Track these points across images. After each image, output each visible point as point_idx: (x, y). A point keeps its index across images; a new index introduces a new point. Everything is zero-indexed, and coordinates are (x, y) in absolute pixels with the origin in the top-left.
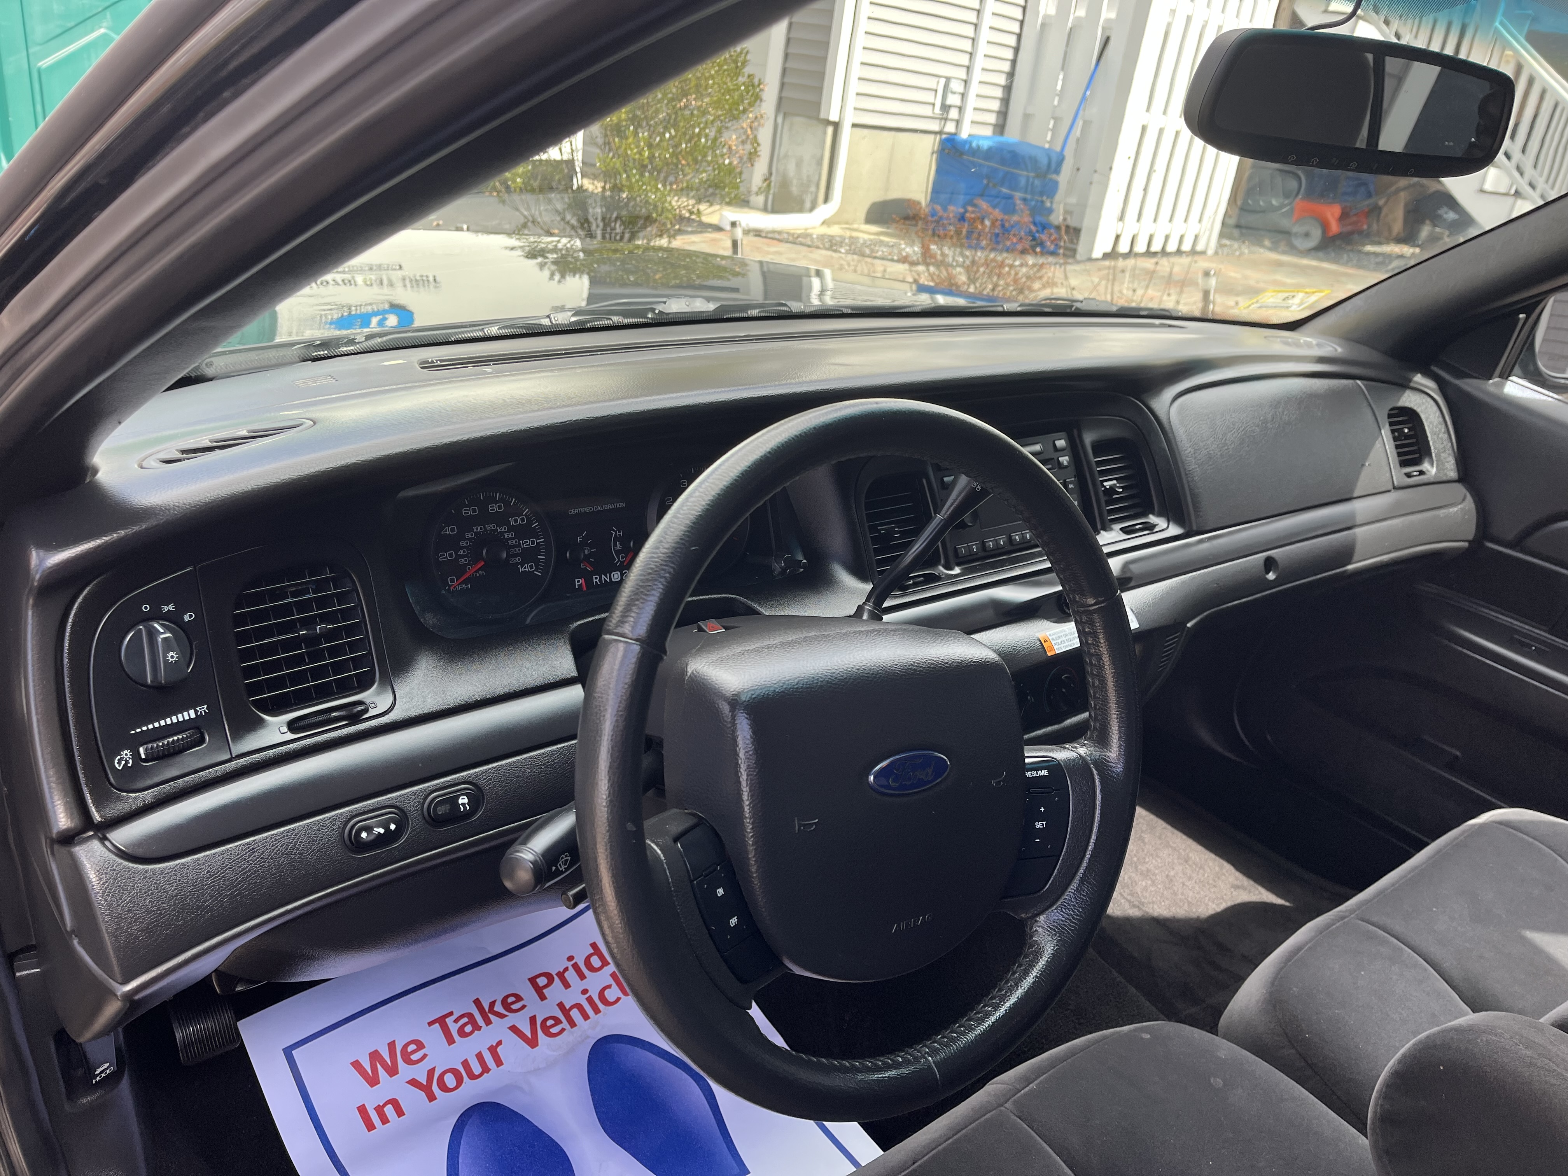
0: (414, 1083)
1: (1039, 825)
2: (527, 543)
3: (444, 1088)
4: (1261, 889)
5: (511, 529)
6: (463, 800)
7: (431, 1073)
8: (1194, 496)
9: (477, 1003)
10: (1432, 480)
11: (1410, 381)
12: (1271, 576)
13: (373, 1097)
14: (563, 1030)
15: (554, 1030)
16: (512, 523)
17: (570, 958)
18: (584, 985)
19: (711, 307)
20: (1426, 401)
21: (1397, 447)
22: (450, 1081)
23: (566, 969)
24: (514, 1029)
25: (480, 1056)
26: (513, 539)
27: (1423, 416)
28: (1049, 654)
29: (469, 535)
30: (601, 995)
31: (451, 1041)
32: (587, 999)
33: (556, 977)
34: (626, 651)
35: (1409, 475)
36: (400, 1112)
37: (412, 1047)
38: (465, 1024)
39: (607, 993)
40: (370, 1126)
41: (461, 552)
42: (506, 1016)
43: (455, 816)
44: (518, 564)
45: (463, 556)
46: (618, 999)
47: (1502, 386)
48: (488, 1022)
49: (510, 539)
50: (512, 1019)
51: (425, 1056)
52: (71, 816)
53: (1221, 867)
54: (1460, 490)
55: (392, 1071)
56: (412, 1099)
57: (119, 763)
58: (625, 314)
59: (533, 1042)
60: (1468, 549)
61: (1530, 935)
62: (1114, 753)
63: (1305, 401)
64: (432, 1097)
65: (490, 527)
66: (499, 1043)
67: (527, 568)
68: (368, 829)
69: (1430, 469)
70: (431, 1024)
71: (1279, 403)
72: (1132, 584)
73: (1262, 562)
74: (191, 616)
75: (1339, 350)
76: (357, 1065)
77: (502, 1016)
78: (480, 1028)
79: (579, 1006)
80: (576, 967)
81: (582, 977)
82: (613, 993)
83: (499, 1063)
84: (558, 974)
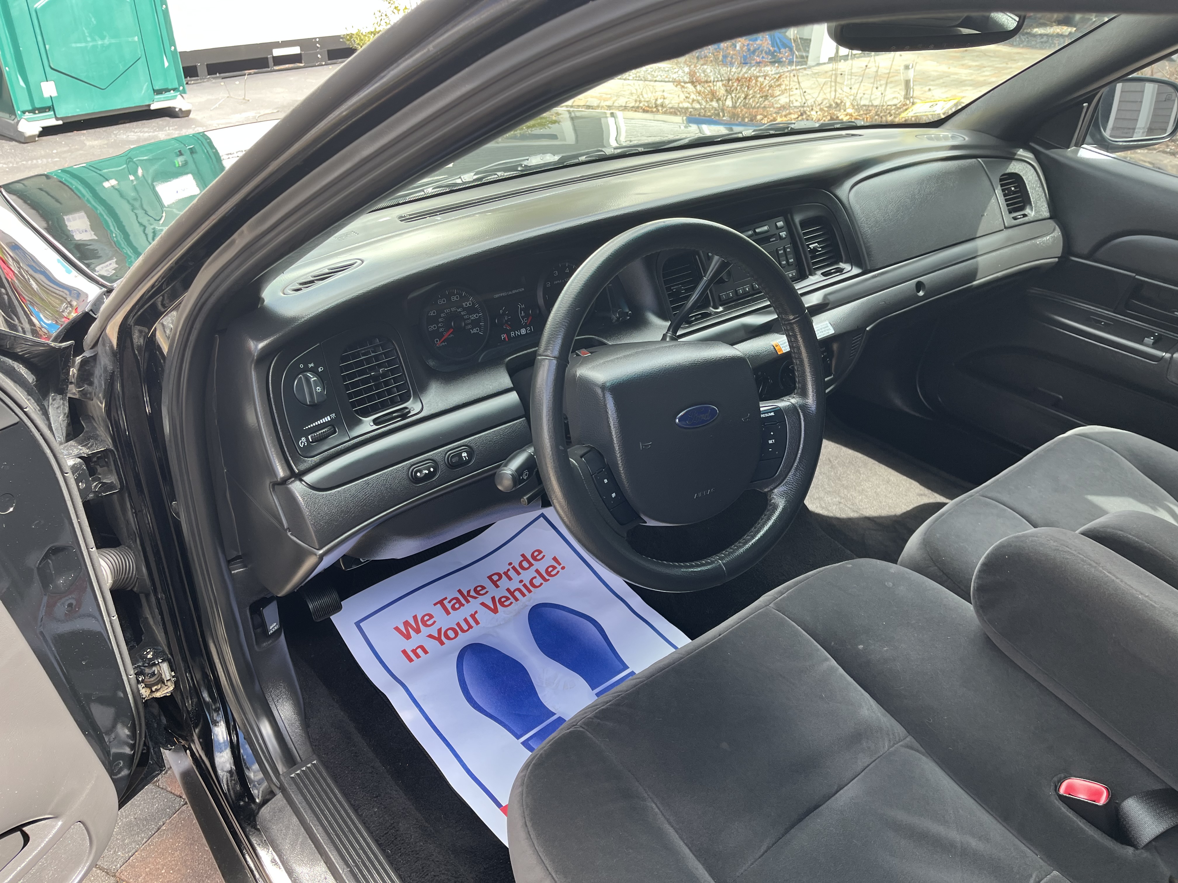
0: (430, 636)
1: (770, 442)
2: (474, 317)
3: (448, 638)
4: (936, 495)
5: (464, 309)
6: (464, 454)
7: (439, 631)
8: (867, 248)
9: (460, 591)
10: (1032, 220)
11: (1015, 154)
12: (921, 293)
13: (409, 645)
14: (511, 603)
15: (506, 603)
16: (465, 306)
17: (510, 564)
18: (520, 577)
19: (556, 158)
20: (1026, 167)
21: (1006, 200)
22: (451, 634)
23: (509, 570)
24: (483, 604)
25: (466, 620)
26: (466, 315)
27: (1024, 178)
28: (779, 353)
29: (442, 315)
30: (531, 582)
31: (448, 613)
32: (523, 585)
33: (503, 575)
34: (549, 363)
35: (1015, 218)
36: (426, 652)
37: (426, 618)
38: (455, 604)
39: (534, 581)
40: (411, 660)
41: (440, 325)
42: (477, 598)
43: (462, 463)
44: (470, 329)
45: (441, 327)
46: (541, 584)
47: (1078, 151)
48: (468, 601)
49: (465, 315)
50: (481, 599)
51: (435, 622)
52: (284, 470)
53: (911, 484)
54: (1052, 223)
55: (418, 631)
56: (431, 645)
57: (301, 444)
58: (505, 170)
59: (495, 611)
60: (1058, 262)
61: (1091, 498)
62: (811, 401)
63: (940, 178)
64: (442, 643)
65: (453, 309)
66: (476, 612)
67: (475, 331)
68: (420, 471)
69: (1031, 213)
70: (435, 604)
71: (923, 181)
72: (828, 307)
73: (915, 285)
74: (321, 369)
75: (967, 139)
76: (397, 629)
77: (475, 598)
78: (463, 605)
79: (519, 590)
80: (514, 568)
81: (519, 573)
82: (538, 581)
83: (477, 623)
84: (504, 573)
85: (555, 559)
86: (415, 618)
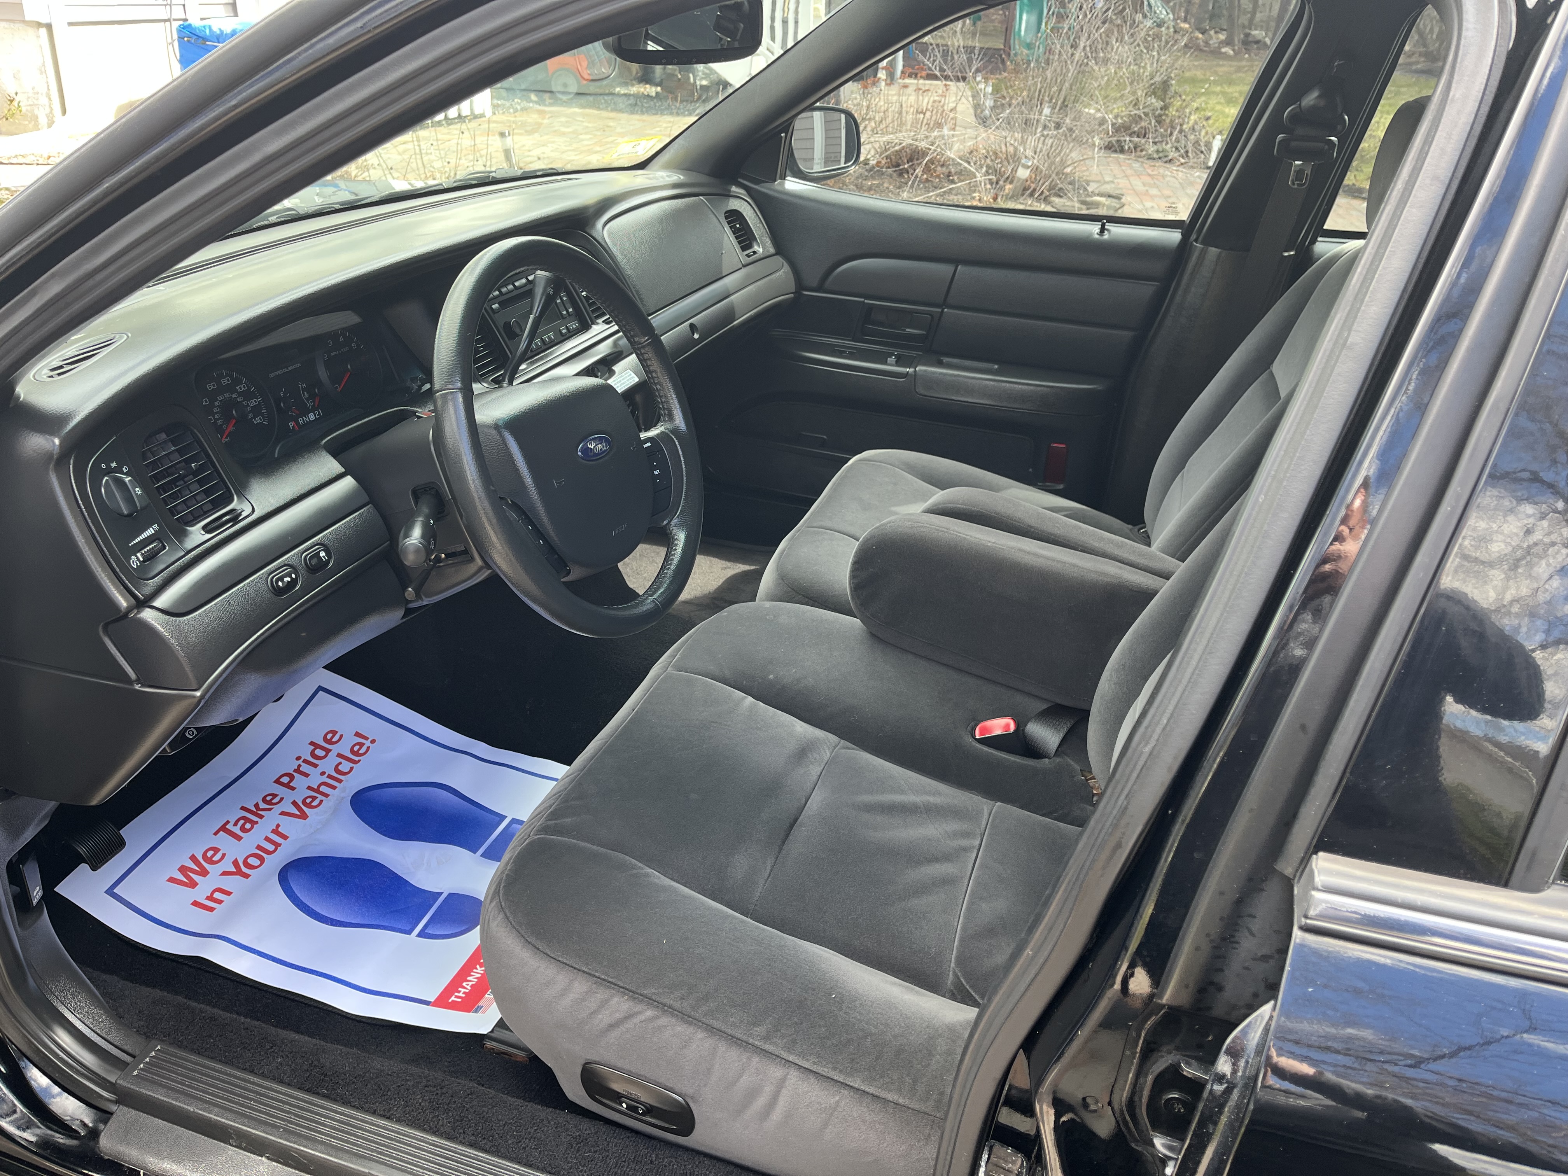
0: (225, 873)
1: (656, 473)
2: (253, 403)
3: (252, 867)
5: (240, 394)
6: (322, 554)
7: (235, 863)
8: (637, 291)
9: (244, 808)
10: (762, 256)
11: (730, 191)
12: (696, 336)
13: (200, 894)
15: (314, 804)
16: (239, 390)
17: (299, 757)
18: (320, 770)
20: (743, 204)
21: (737, 238)
22: (254, 861)
23: (299, 766)
24: (283, 813)
25: (267, 839)
26: (243, 401)
27: (744, 214)
30: (337, 770)
31: (239, 838)
32: (327, 777)
33: (295, 774)
35: (748, 256)
36: (228, 893)
37: (210, 853)
38: (244, 825)
39: (340, 768)
40: (211, 909)
42: (272, 809)
43: (322, 564)
44: (252, 419)
46: (352, 769)
47: (783, 184)
48: (261, 817)
49: (241, 402)
50: (278, 809)
51: (224, 855)
52: (125, 598)
54: (779, 259)
55: (204, 873)
56: (232, 883)
57: (133, 564)
59: (304, 816)
60: (794, 298)
62: (680, 423)
64: (247, 876)
65: (227, 395)
66: (278, 826)
68: (281, 579)
69: (759, 249)
70: (216, 834)
73: (688, 328)
75: (682, 177)
76: (172, 880)
77: (270, 809)
78: (257, 823)
79: (324, 784)
80: (305, 761)
81: (315, 766)
82: (345, 766)
83: (285, 837)
84: (295, 771)
85: (357, 734)
86: (193, 858)
